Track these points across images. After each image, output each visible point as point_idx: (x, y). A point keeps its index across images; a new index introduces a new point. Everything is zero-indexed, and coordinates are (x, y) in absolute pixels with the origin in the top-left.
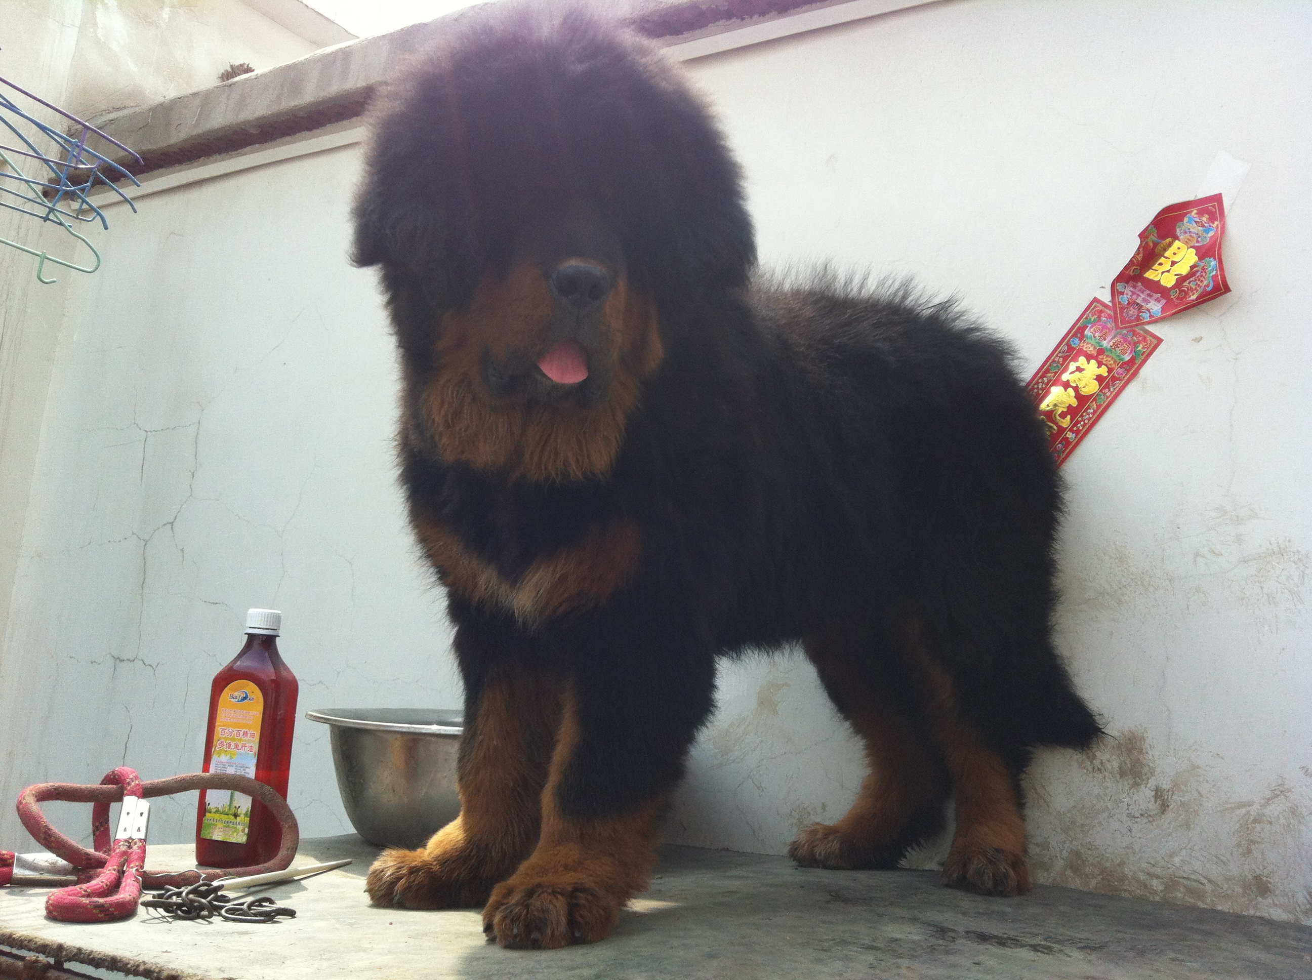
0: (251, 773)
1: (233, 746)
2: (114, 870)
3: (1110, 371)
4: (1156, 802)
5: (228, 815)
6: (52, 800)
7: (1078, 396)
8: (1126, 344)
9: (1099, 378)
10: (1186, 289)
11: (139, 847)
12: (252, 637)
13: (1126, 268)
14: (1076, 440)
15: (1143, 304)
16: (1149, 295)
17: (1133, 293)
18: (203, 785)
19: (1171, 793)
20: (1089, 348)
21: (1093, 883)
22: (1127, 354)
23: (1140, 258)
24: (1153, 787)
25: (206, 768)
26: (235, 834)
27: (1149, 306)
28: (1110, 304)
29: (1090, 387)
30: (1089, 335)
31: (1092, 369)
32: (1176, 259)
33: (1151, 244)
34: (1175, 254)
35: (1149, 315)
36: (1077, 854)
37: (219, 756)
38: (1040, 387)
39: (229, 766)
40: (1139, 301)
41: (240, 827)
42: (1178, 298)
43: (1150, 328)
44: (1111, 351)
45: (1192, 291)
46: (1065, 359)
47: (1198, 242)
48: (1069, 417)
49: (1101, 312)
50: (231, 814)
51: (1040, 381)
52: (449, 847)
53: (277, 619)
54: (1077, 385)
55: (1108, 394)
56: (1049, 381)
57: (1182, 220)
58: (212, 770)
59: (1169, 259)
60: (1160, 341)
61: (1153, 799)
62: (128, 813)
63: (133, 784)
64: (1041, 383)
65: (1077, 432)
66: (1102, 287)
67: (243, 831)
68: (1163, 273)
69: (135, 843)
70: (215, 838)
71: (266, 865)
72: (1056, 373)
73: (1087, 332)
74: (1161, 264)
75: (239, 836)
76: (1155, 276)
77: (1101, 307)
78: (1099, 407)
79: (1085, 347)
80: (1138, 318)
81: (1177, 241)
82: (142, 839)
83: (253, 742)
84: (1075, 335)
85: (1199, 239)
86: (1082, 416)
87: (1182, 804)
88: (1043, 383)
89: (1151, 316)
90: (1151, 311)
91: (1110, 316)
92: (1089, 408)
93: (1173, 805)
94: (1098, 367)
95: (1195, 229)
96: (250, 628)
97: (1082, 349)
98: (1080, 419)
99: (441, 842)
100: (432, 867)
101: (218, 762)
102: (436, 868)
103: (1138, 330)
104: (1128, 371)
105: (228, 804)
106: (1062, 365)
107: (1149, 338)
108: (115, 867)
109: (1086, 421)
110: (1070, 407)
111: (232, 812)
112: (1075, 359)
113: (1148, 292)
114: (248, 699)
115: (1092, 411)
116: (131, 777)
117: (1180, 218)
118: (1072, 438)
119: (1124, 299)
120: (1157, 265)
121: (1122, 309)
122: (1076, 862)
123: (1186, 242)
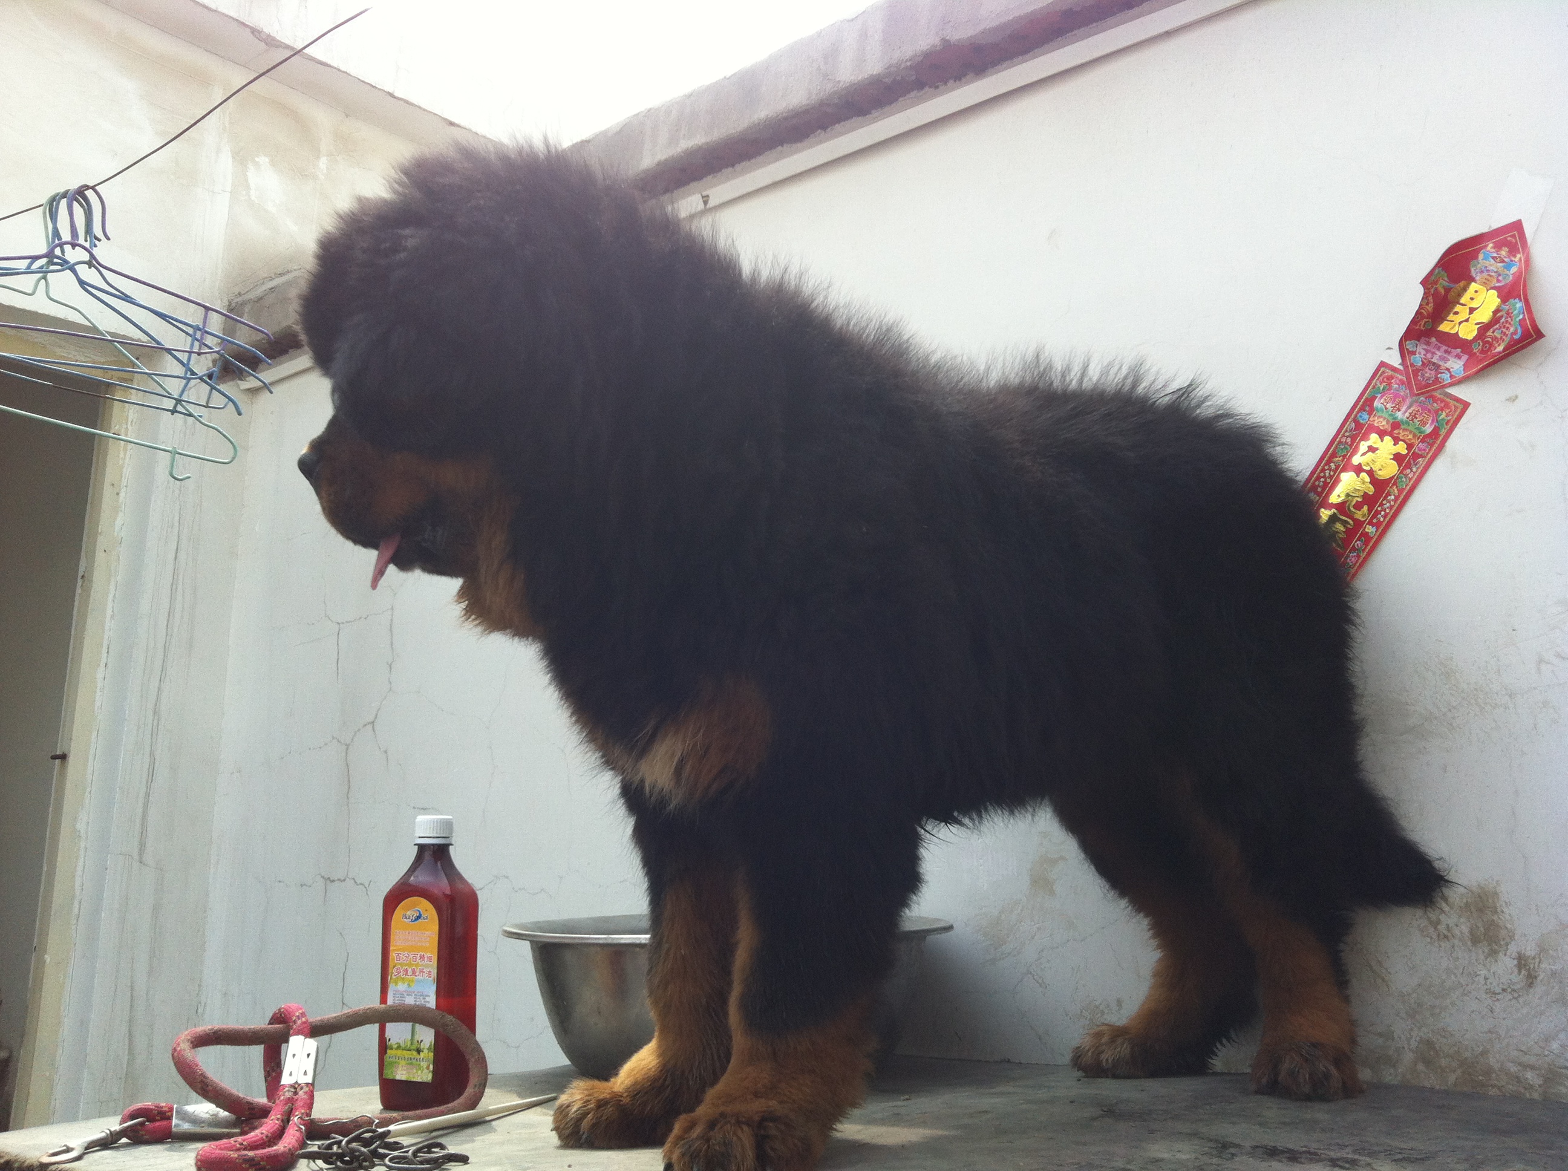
0: (431, 1002)
1: (410, 972)
2: (278, 1119)
3: (1409, 447)
4: (1520, 972)
5: (410, 1050)
6: (213, 1045)
7: (1374, 481)
8: (1425, 413)
9: (1398, 457)
10: (1490, 339)
11: (306, 1093)
12: (422, 848)
13: (1414, 322)
14: (1378, 533)
15: (1441, 363)
16: (1446, 352)
17: (1427, 351)
18: (382, 1018)
19: (1537, 960)
20: (1381, 423)
21: (1452, 1078)
22: (1428, 425)
23: (1430, 308)
24: (1515, 955)
25: (383, 1000)
26: (420, 1072)
27: (1448, 365)
28: (1401, 368)
29: (1388, 469)
30: (1379, 407)
31: (1387, 448)
32: (1474, 305)
33: (1442, 291)
34: (1472, 299)
35: (1449, 375)
36: (1429, 1044)
37: (396, 984)
38: (1327, 475)
39: (407, 995)
40: (1435, 360)
41: (424, 1064)
42: (1482, 352)
43: (1453, 391)
44: (1407, 423)
45: (1497, 342)
46: (1354, 438)
47: (1498, 281)
48: (1366, 508)
49: (1390, 378)
50: (414, 1050)
51: (1326, 468)
52: (639, 1077)
53: (448, 825)
54: (1371, 468)
55: (1410, 476)
56: (1337, 467)
57: (1476, 257)
58: (390, 1001)
59: (1465, 305)
60: (1466, 405)
61: (1516, 970)
62: (294, 1055)
63: (299, 1022)
64: (1328, 469)
65: (1377, 525)
66: (1389, 348)
67: (428, 1068)
68: (1460, 323)
69: (302, 1089)
70: (398, 1077)
71: (450, 1105)
72: (1344, 456)
73: (1377, 404)
74: (1456, 313)
75: (424, 1074)
76: (1452, 328)
77: (1390, 373)
78: (1400, 491)
79: (1376, 422)
80: (1437, 380)
81: (1473, 284)
82: (309, 1083)
83: (430, 967)
84: (1362, 409)
85: (1500, 278)
86: (1381, 505)
87: (1554, 974)
88: (1330, 470)
89: (1452, 377)
90: (1451, 370)
91: (1402, 382)
92: (1389, 494)
93: (1542, 976)
94: (1395, 445)
95: (1494, 266)
96: (420, 837)
97: (1373, 424)
98: (1379, 509)
99: (633, 1070)
100: (622, 1099)
101: (396, 992)
102: (626, 1101)
103: (1437, 394)
104: (1432, 445)
105: (410, 1038)
106: (1351, 446)
107: (1452, 403)
108: (279, 1116)
109: (1387, 511)
110: (1365, 495)
111: (414, 1047)
112: (1365, 438)
113: (1444, 348)
114: (422, 918)
115: (1393, 497)
116: (297, 1014)
117: (1474, 256)
118: (1372, 532)
119: (1417, 360)
120: (1452, 315)
121: (1415, 374)
122: (1428, 1053)
123: (1484, 283)
